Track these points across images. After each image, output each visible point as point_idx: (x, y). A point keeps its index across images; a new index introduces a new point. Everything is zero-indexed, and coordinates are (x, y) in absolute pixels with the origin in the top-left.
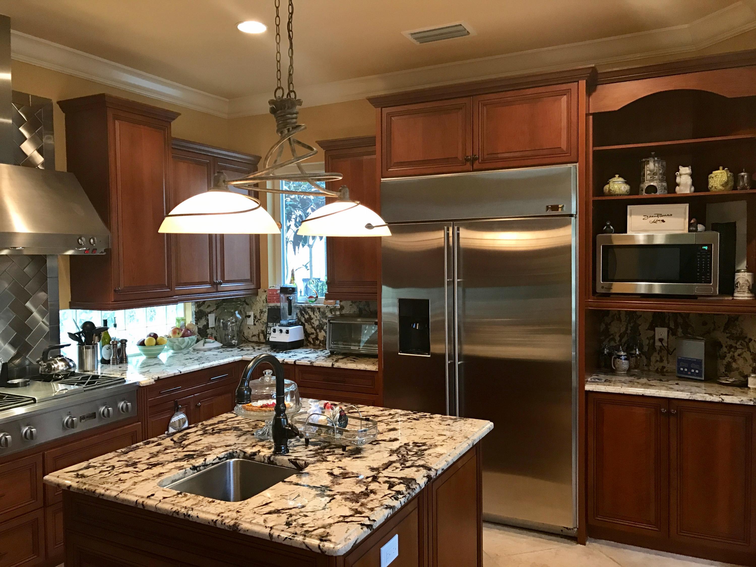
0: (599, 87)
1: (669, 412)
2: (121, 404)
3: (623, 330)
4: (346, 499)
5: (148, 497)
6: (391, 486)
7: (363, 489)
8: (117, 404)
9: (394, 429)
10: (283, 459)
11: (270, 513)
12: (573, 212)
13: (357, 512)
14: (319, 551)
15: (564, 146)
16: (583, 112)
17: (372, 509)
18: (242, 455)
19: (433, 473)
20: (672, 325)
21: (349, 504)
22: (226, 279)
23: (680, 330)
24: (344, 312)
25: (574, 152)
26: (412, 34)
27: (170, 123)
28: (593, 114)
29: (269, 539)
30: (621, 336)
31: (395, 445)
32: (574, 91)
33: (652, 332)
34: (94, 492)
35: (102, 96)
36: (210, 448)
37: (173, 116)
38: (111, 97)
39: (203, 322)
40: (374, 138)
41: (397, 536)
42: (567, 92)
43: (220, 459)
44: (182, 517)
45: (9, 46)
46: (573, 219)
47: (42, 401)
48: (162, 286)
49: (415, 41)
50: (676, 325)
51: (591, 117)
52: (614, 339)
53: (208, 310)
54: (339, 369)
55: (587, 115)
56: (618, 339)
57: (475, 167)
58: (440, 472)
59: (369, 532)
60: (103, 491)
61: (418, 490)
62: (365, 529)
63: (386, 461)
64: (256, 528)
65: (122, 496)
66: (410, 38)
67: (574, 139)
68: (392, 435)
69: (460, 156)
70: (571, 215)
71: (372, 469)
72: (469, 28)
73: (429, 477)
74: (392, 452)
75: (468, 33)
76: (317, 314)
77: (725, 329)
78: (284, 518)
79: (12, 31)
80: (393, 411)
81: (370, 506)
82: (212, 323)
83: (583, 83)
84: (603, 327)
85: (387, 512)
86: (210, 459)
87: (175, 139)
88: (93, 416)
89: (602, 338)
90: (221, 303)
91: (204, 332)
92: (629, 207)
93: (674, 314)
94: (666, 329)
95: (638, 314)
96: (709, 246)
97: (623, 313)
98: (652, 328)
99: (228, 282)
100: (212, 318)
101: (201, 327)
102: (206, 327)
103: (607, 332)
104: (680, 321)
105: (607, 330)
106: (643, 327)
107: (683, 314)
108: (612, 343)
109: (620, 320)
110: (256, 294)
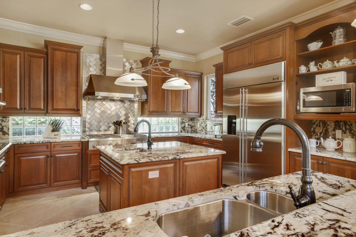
1: (323, 163)
3: (321, 131)
15: (281, 55)
19: (178, 157)
20: (344, 129)
23: (348, 131)
25: (284, 57)
26: (232, 24)
33: (335, 132)
37: (170, 62)
49: (235, 27)
50: (346, 129)
51: (296, 42)
52: (317, 135)
53: (186, 121)
56: (319, 134)
57: (252, 66)
67: (284, 52)
70: (282, 81)
73: (175, 158)
75: (249, 20)
82: (187, 126)
84: (312, 129)
90: (191, 120)
91: (183, 128)
92: (316, 76)
93: (344, 122)
94: (341, 131)
95: (328, 124)
96: (350, 89)
97: (321, 123)
98: (334, 130)
99: (189, 112)
100: (187, 124)
101: (183, 126)
102: (185, 127)
103: (314, 132)
104: (348, 127)
105: (314, 130)
106: (330, 129)
107: (349, 123)
108: (316, 136)
109: (320, 126)
110: (200, 117)
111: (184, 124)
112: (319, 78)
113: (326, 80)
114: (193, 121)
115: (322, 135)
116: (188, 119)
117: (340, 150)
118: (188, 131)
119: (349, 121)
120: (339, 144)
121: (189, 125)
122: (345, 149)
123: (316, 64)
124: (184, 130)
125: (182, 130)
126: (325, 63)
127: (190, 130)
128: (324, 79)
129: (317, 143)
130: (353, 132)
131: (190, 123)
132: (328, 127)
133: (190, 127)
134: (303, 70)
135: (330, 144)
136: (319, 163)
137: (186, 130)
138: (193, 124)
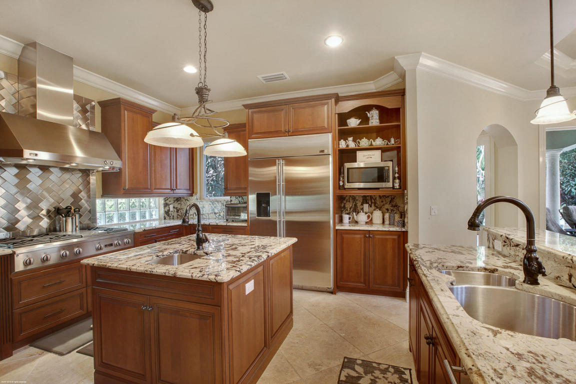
0: (340, 102)
1: (369, 237)
2: (125, 240)
3: (351, 206)
4: (229, 263)
5: (133, 266)
6: (250, 258)
7: (238, 259)
8: (123, 240)
9: (253, 242)
10: (200, 252)
11: (192, 268)
12: (330, 153)
13: (234, 266)
14: (215, 281)
15: (326, 126)
16: (334, 112)
17: (241, 265)
18: (181, 252)
19: (270, 254)
20: (370, 203)
21: (231, 264)
22: (178, 188)
23: (373, 205)
24: (232, 203)
25: (330, 128)
26: (263, 77)
27: (152, 115)
28: (338, 114)
29: (191, 278)
30: (350, 209)
31: (253, 246)
32: (330, 103)
33: (362, 207)
34: (106, 265)
35: (119, 99)
36: (166, 249)
37: (154, 111)
38: (122, 99)
39: (167, 208)
40: (245, 124)
41: (253, 281)
42: (327, 103)
43: (171, 253)
44: (149, 273)
45: (73, 73)
46: (330, 156)
47: (85, 237)
48: (148, 188)
49: (264, 82)
50: (372, 203)
51: (337, 115)
52: (347, 210)
53: (170, 203)
54: (229, 226)
55: (335, 114)
56: (349, 210)
57: (289, 134)
58: (273, 254)
59: (240, 274)
60: (110, 265)
61: (263, 260)
62: (237, 272)
63: (249, 251)
64: (185, 274)
65: (120, 266)
66: (261, 79)
67: (330, 123)
68: (252, 243)
69: (283, 129)
70: (329, 154)
71: (242, 253)
72: (287, 76)
73: (268, 256)
74: (252, 248)
75: (286, 78)
76: (220, 204)
77: (390, 203)
78: (199, 269)
79: (74, 66)
80: (253, 236)
81: (240, 264)
82: (171, 209)
83: (333, 100)
84: (343, 205)
85: (248, 267)
86: (165, 253)
87: (154, 122)
88: (111, 245)
89: (343, 209)
90: (176, 200)
91: (167, 213)
92: (357, 152)
93: (371, 198)
94: (368, 205)
95: (357, 199)
96: (389, 167)
97: (351, 198)
98: (362, 205)
99: (179, 189)
100: (171, 206)
101: (166, 210)
102: (169, 210)
103: (344, 207)
104: (373, 201)
105: (344, 206)
106: (359, 204)
107: (374, 198)
108: (347, 212)
109: (349, 201)
110: (192, 196)
111: (167, 207)
112: (359, 154)
113: (367, 157)
114: (179, 202)
115: (351, 210)
116: (173, 199)
117: (370, 222)
118: (173, 216)
119: (374, 196)
120: (369, 217)
121: (174, 207)
122: (374, 221)
123: (354, 141)
124: (168, 215)
125: (166, 216)
126: (362, 140)
127: (175, 214)
128: (364, 156)
129: (350, 218)
130: (377, 205)
131: (176, 205)
132: (357, 202)
133: (176, 210)
134: (343, 144)
135: (362, 217)
136: (366, 237)
137: (170, 215)
138: (179, 206)
